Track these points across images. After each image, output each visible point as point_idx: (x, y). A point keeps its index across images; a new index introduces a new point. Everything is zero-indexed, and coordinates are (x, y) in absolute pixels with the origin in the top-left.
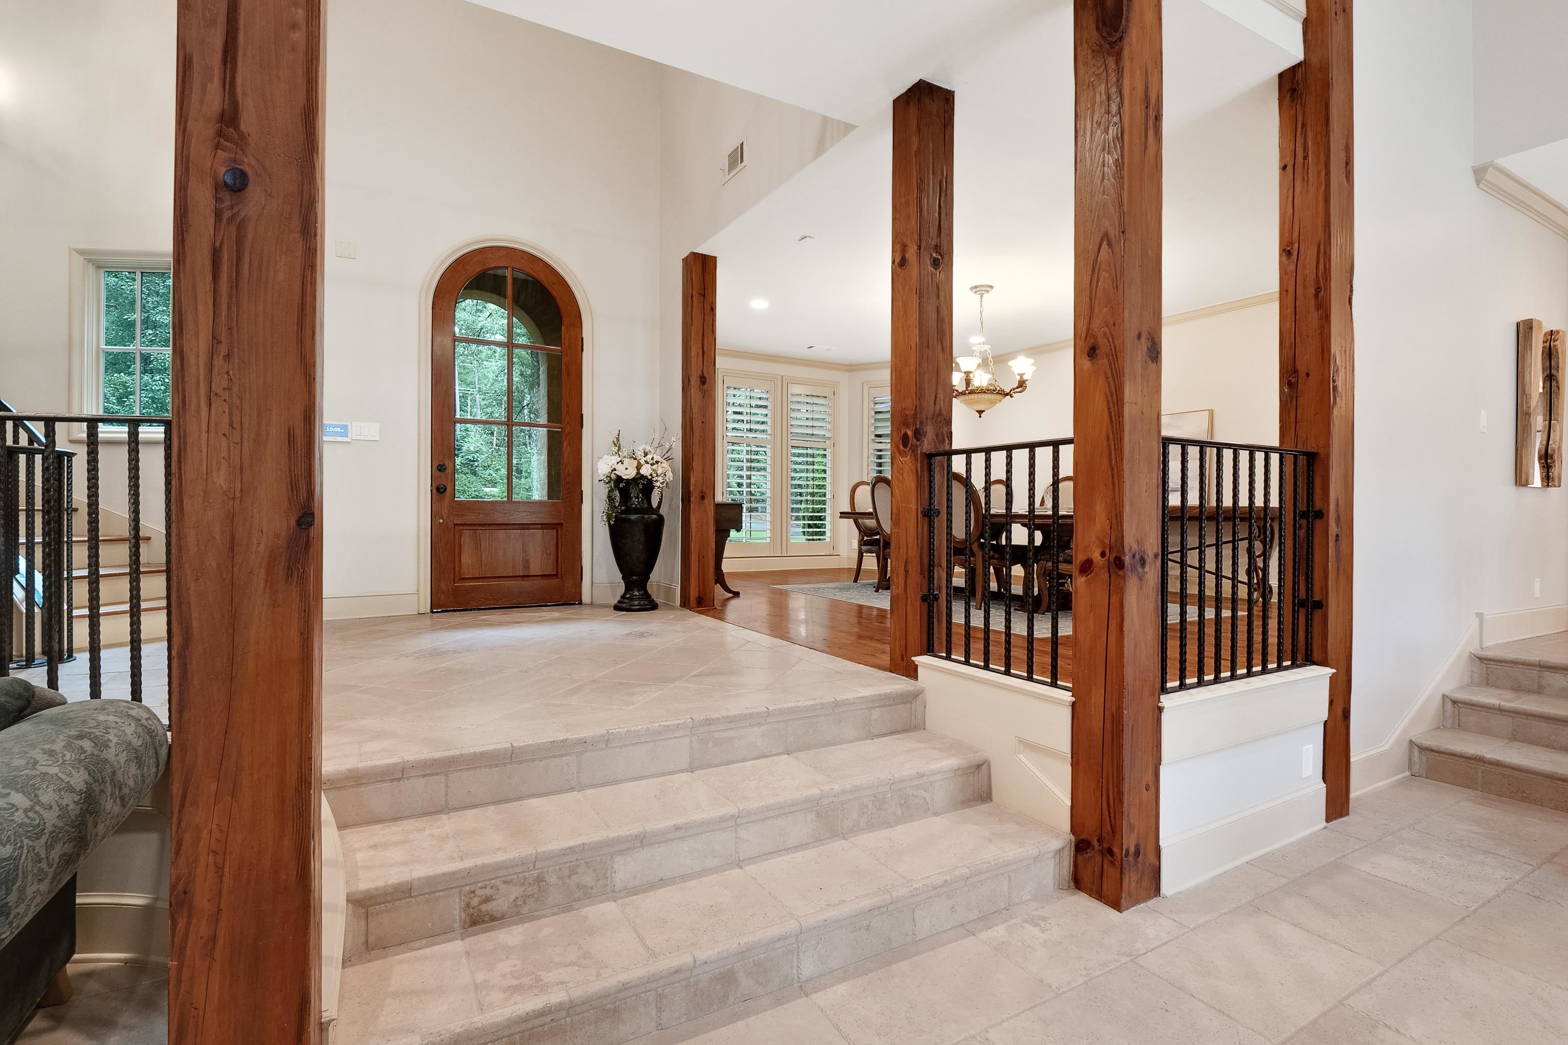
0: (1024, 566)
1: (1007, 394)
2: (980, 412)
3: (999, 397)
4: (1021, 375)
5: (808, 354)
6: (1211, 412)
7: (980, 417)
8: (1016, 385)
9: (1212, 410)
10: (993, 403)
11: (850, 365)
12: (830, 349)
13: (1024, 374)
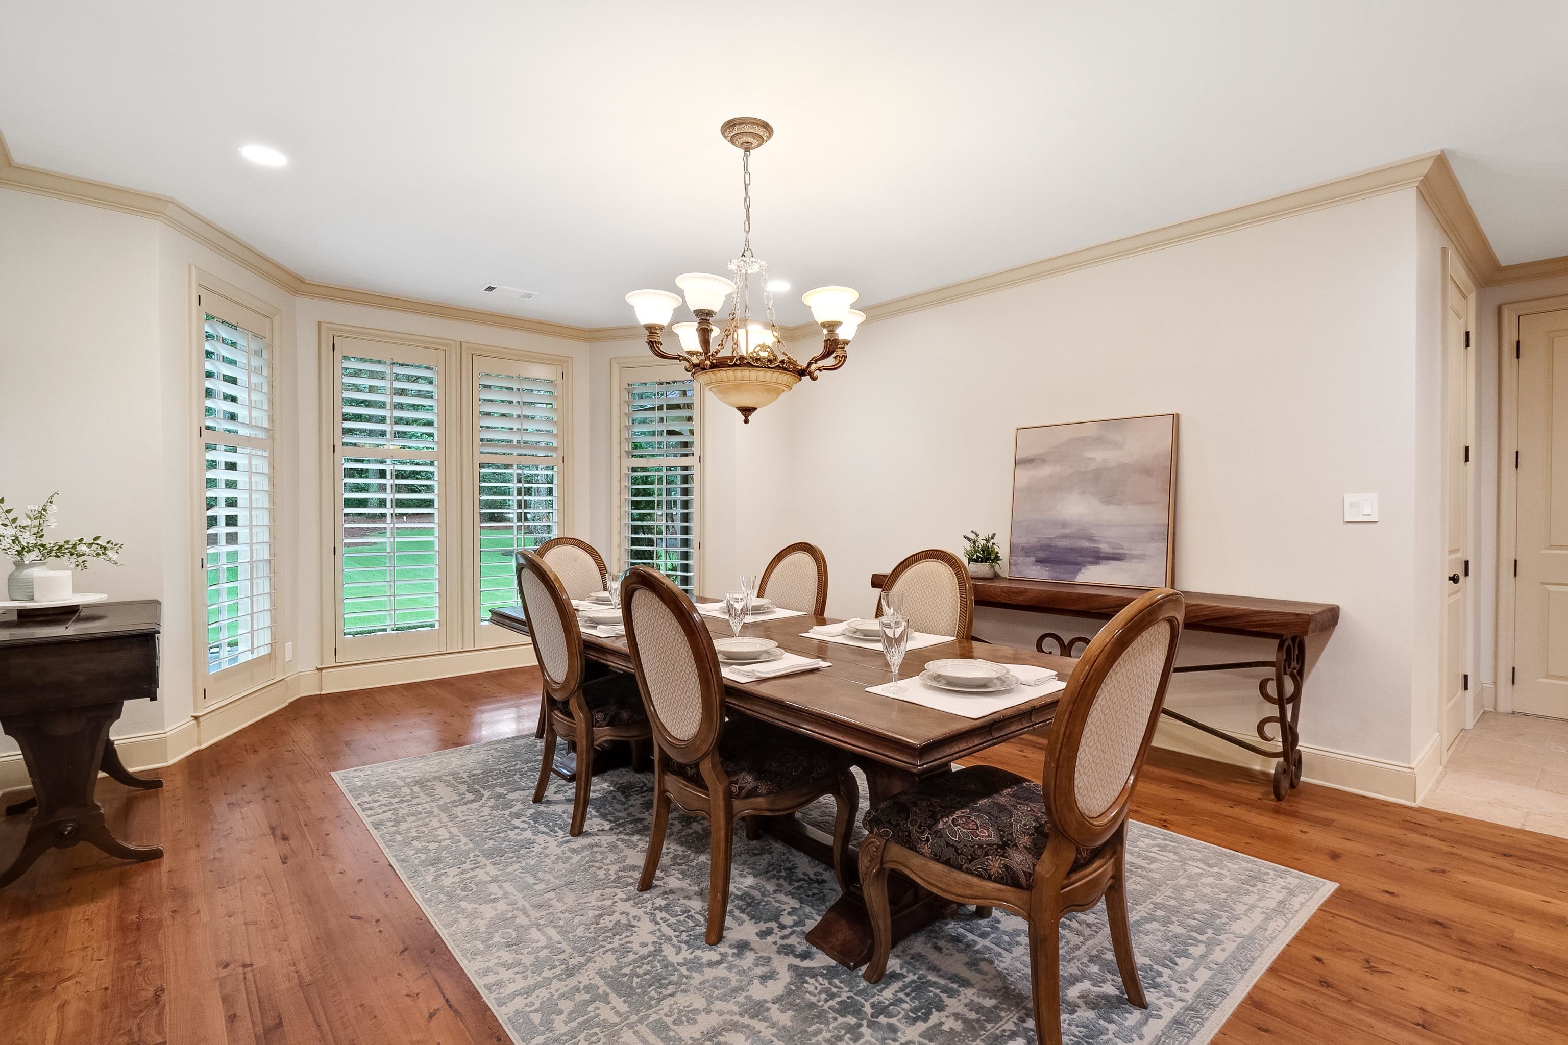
0: (836, 793)
1: (802, 373)
2: (747, 411)
3: (784, 377)
4: (831, 326)
5: (490, 302)
6: (1176, 418)
7: (746, 421)
8: (819, 350)
9: (1178, 415)
10: (775, 391)
11: (591, 331)
12: (530, 296)
13: (837, 324)
